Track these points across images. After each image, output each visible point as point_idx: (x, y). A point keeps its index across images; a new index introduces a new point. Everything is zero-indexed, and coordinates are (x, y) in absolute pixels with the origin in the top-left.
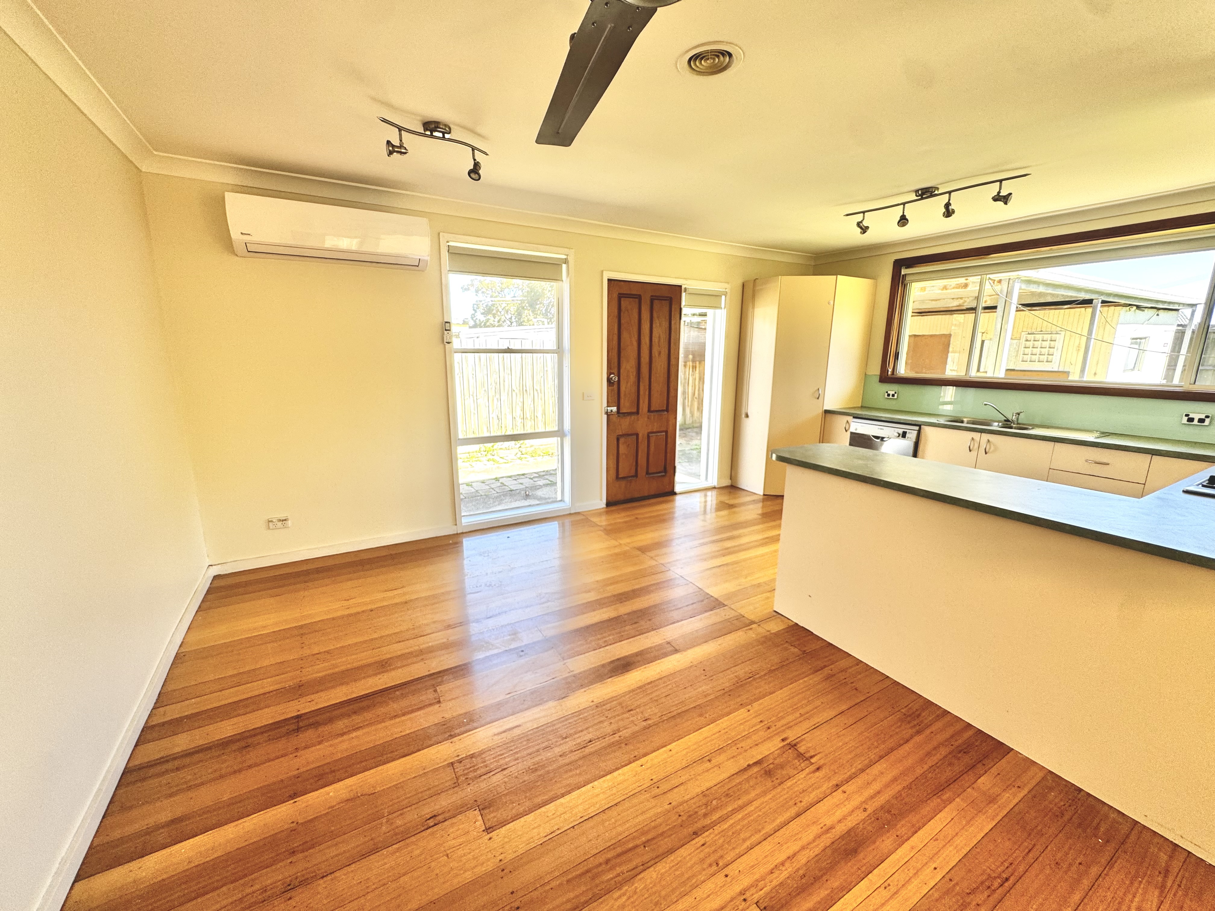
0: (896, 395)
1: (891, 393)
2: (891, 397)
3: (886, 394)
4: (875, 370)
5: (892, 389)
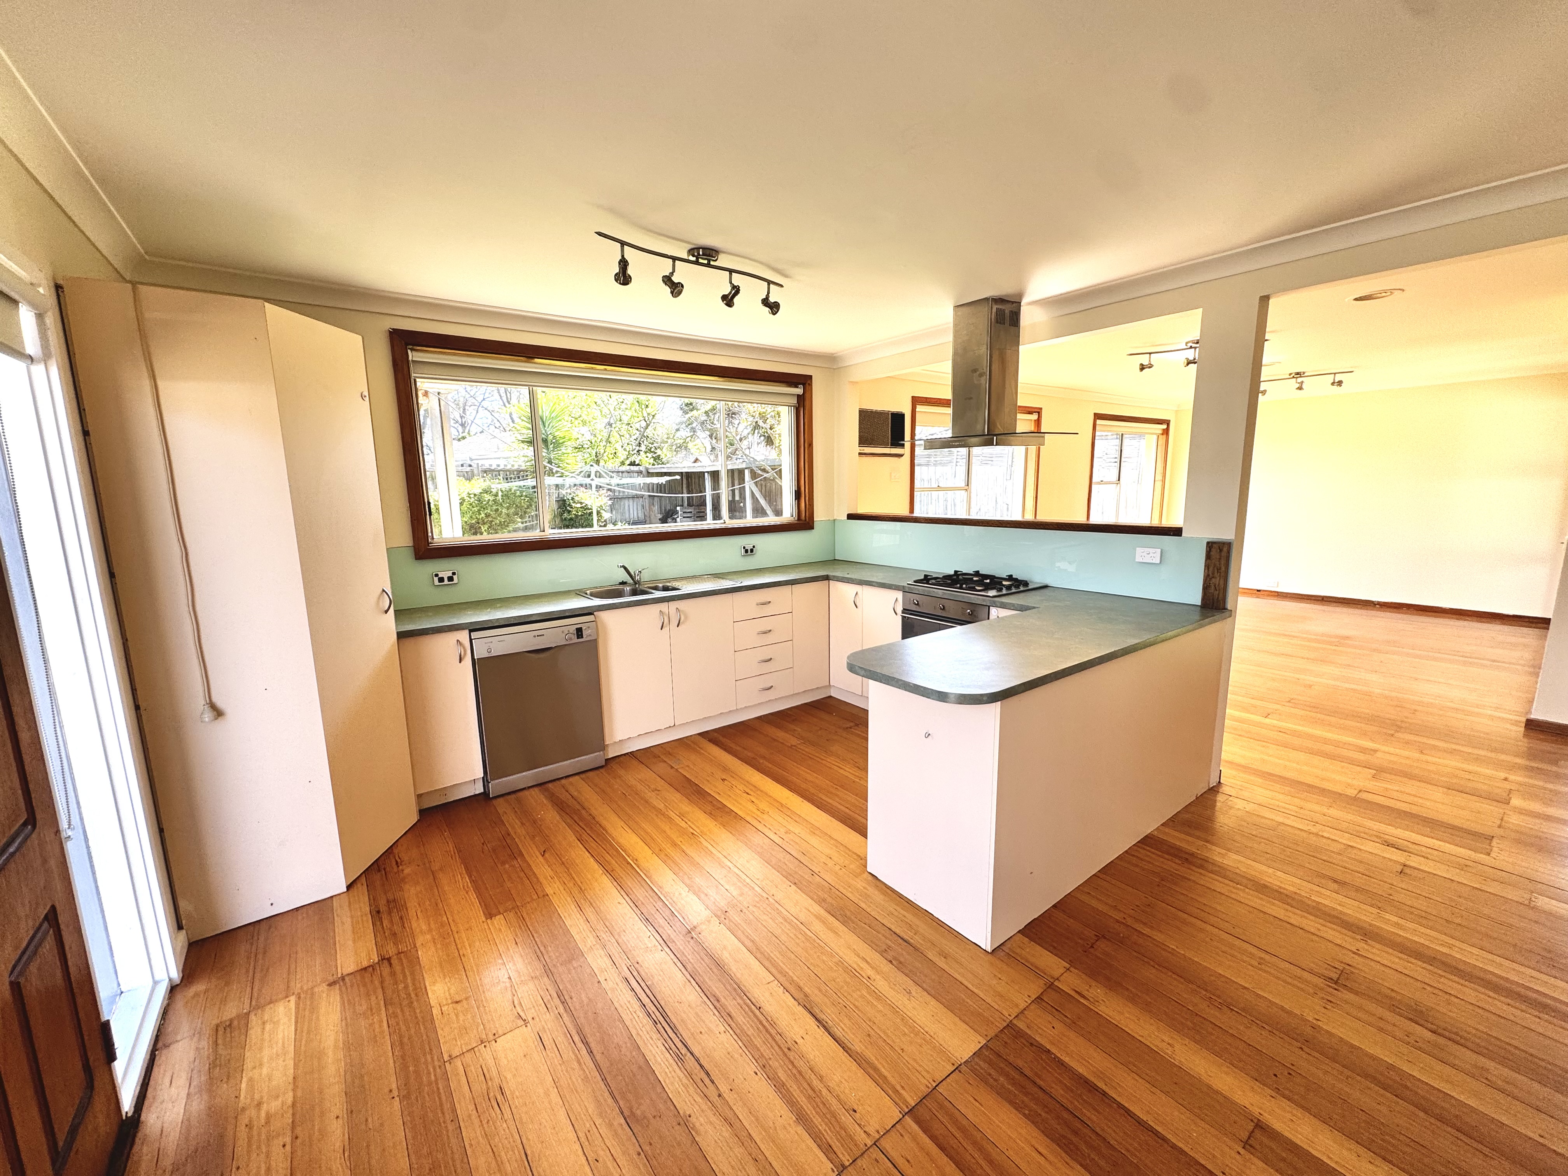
0: (455, 577)
1: (445, 575)
2: (446, 582)
3: (436, 579)
4: (404, 537)
5: (445, 567)
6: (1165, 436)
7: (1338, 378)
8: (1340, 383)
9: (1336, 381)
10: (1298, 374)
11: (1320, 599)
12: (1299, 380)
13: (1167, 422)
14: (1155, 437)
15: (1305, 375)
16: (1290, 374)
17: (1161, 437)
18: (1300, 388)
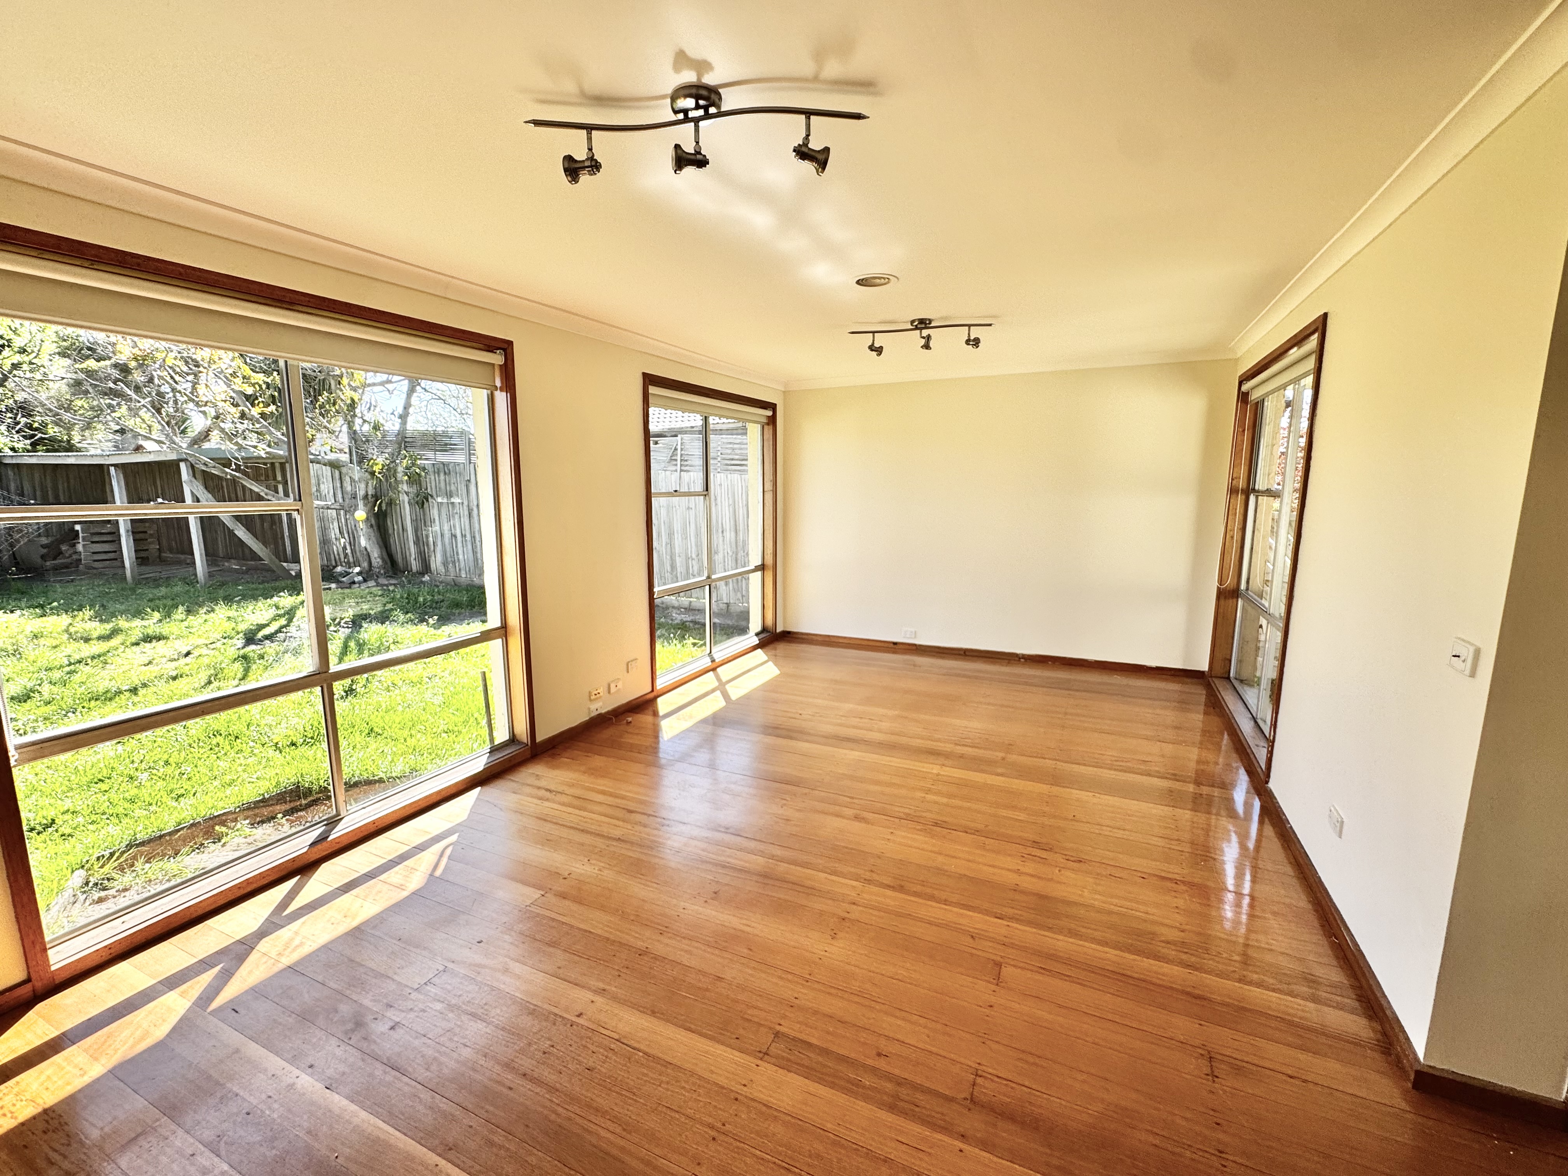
6: (771, 427)
7: (975, 333)
8: (976, 342)
9: (972, 338)
10: (922, 321)
11: (962, 653)
12: (925, 333)
13: (772, 407)
14: (759, 427)
15: (932, 325)
16: (912, 322)
17: (766, 427)
18: (927, 346)
